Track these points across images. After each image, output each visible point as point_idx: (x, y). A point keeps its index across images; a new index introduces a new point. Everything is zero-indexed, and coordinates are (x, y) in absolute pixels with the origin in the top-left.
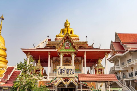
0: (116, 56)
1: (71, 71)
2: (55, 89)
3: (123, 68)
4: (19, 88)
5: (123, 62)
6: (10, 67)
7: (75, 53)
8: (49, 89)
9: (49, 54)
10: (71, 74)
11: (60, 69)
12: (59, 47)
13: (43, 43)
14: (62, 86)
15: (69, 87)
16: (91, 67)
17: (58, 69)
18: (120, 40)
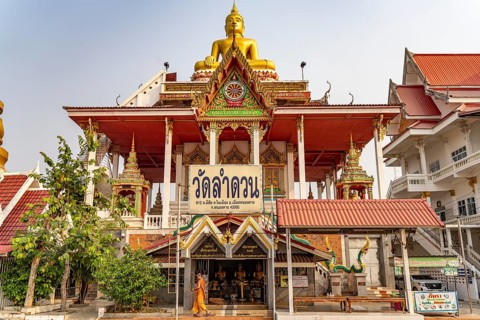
0: (411, 136)
1: (249, 187)
2: (183, 265)
3: (435, 183)
4: (38, 260)
5: (434, 160)
6: (14, 177)
7: (263, 123)
8: (157, 265)
9: (167, 127)
10: (249, 198)
11: (201, 179)
12: (204, 101)
13: (148, 90)
14: (211, 253)
15: (242, 257)
16: (319, 182)
17: (196, 179)
18: (421, 77)
